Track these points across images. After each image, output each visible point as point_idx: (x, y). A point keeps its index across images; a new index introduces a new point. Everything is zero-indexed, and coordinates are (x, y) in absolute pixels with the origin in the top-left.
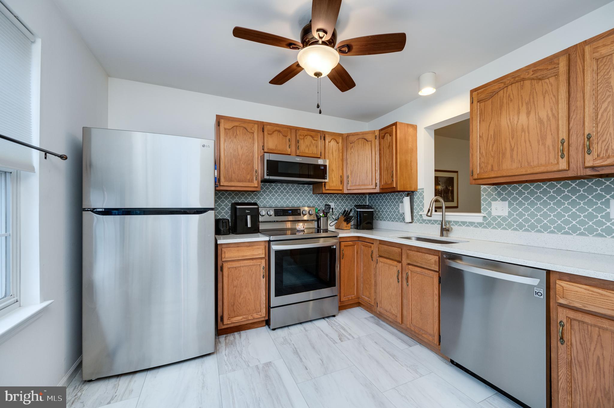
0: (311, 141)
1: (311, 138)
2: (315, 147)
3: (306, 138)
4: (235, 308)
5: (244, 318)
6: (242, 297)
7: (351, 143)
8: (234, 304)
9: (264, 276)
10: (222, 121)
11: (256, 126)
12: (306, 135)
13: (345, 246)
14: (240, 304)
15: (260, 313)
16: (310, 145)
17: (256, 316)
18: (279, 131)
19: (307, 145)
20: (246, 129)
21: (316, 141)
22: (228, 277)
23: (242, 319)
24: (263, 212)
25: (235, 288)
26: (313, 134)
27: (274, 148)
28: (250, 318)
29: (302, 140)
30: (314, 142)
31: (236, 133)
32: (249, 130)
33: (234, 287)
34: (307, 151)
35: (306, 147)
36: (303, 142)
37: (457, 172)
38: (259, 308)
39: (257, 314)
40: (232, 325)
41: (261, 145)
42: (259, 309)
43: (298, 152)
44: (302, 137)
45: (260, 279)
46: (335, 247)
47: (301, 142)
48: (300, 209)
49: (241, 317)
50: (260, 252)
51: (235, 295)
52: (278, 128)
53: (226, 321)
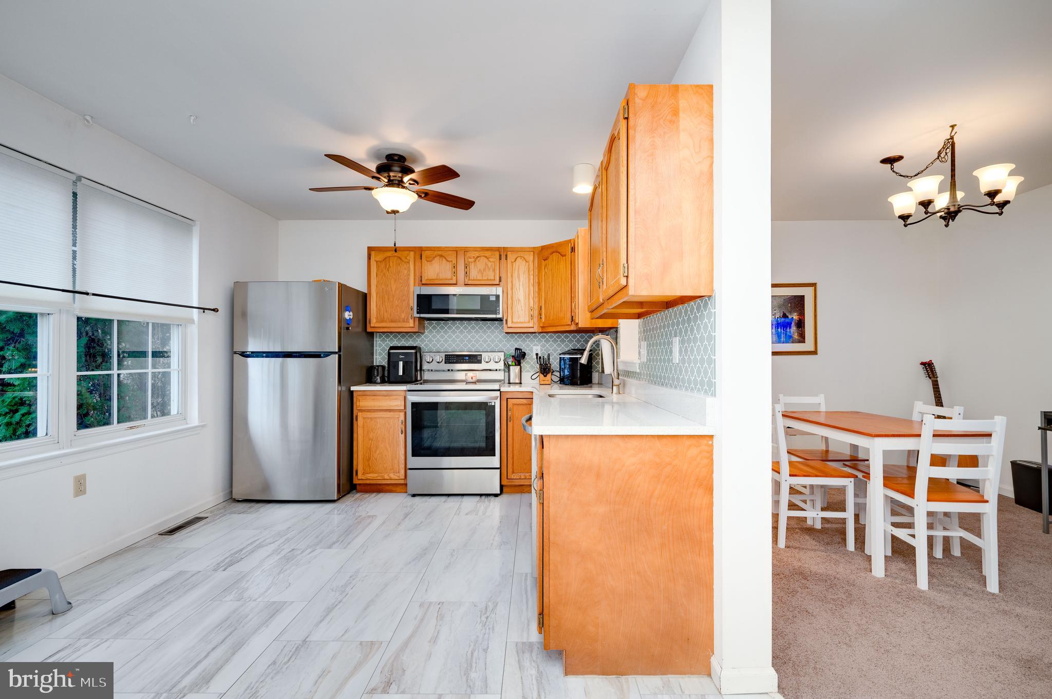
0: (486, 263)
1: (485, 260)
2: (491, 270)
3: (479, 261)
4: (370, 463)
5: (380, 476)
6: (378, 452)
7: (544, 260)
8: (369, 459)
9: (402, 431)
10: (373, 253)
11: (412, 253)
12: (478, 257)
13: (514, 405)
14: (376, 460)
15: (398, 474)
16: (484, 270)
17: (392, 476)
18: (441, 256)
19: (480, 269)
20: (400, 258)
21: (493, 263)
22: (363, 428)
23: (377, 477)
24: (427, 357)
25: (371, 441)
26: (488, 254)
27: (434, 277)
28: (386, 477)
29: (473, 263)
30: (490, 264)
31: (389, 265)
32: (403, 259)
33: (369, 440)
34: (479, 278)
35: (478, 273)
36: (474, 265)
37: (814, 285)
38: (397, 468)
39: (394, 475)
40: (368, 482)
41: (418, 274)
42: (398, 470)
43: (466, 280)
44: (472, 260)
45: (398, 435)
46: (493, 404)
47: (472, 266)
48: (481, 355)
49: (377, 475)
50: (399, 404)
51: (370, 449)
52: (440, 253)
53: (360, 476)
